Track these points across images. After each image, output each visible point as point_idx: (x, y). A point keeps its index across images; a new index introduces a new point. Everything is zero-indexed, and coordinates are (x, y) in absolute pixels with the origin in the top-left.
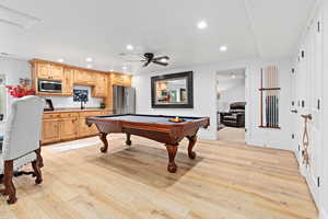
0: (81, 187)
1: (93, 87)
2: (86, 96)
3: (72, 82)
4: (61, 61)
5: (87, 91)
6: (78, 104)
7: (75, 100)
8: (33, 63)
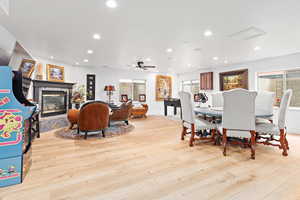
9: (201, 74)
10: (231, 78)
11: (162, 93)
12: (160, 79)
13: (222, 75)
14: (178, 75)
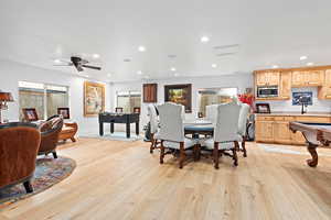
0: (258, 182)
1: (319, 88)
2: (309, 99)
3: (290, 85)
4: (275, 67)
5: (311, 93)
6: (299, 108)
7: (295, 104)
8: (255, 74)
9: (144, 86)
10: (176, 91)
11: (94, 106)
12: (89, 87)
13: (167, 88)
14: (112, 84)
